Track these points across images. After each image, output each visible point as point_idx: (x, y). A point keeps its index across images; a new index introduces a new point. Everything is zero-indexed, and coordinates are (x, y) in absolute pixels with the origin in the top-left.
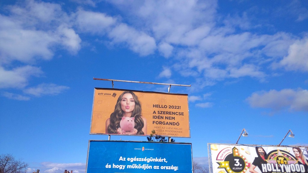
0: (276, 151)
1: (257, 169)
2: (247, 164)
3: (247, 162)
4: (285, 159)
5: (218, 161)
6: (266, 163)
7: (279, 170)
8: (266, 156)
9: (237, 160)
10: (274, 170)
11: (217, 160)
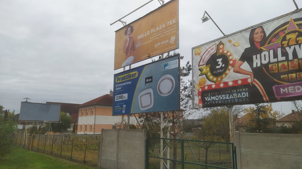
1: (245, 66)
2: (231, 62)
3: (231, 60)
5: (200, 68)
6: (261, 51)
7: (284, 58)
9: (220, 60)
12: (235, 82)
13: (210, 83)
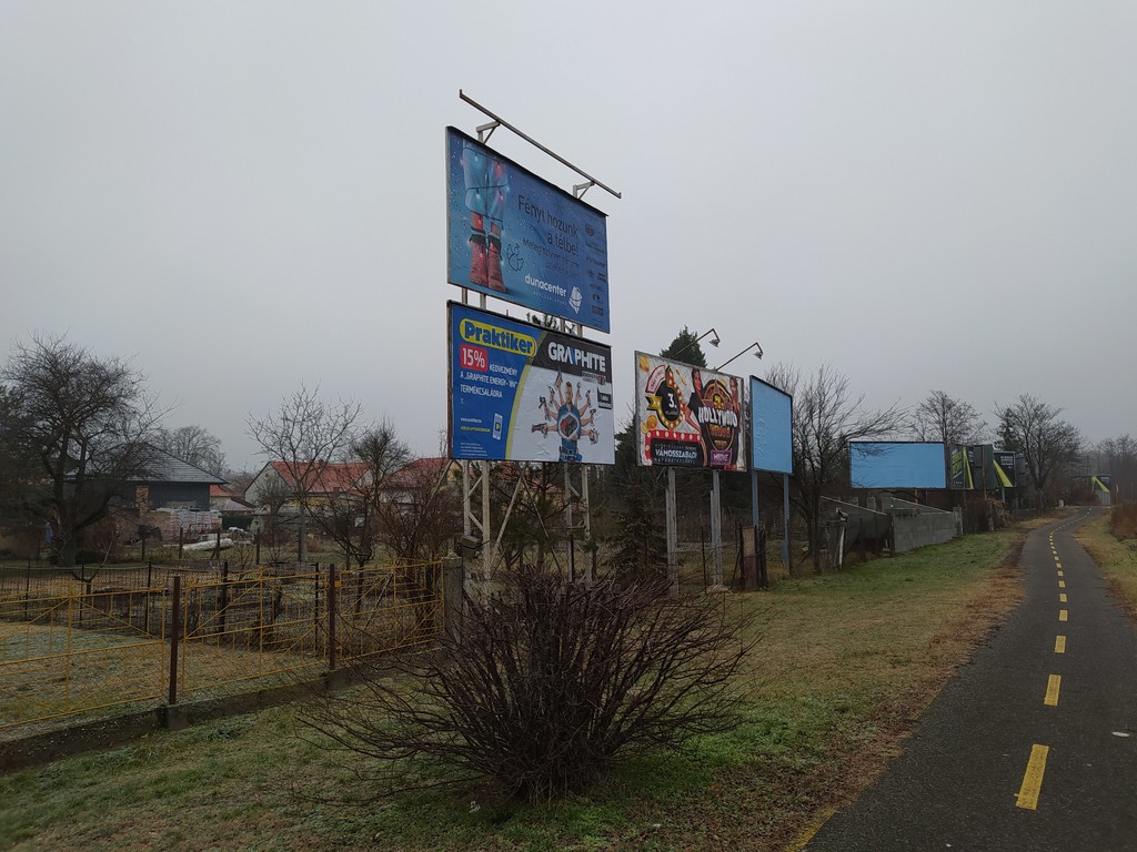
0: (712, 381)
1: (693, 416)
4: (722, 401)
5: (647, 395)
6: (703, 406)
8: (703, 390)
9: (671, 395)
10: (712, 421)
11: (647, 391)
12: (687, 435)
13: (663, 428)
